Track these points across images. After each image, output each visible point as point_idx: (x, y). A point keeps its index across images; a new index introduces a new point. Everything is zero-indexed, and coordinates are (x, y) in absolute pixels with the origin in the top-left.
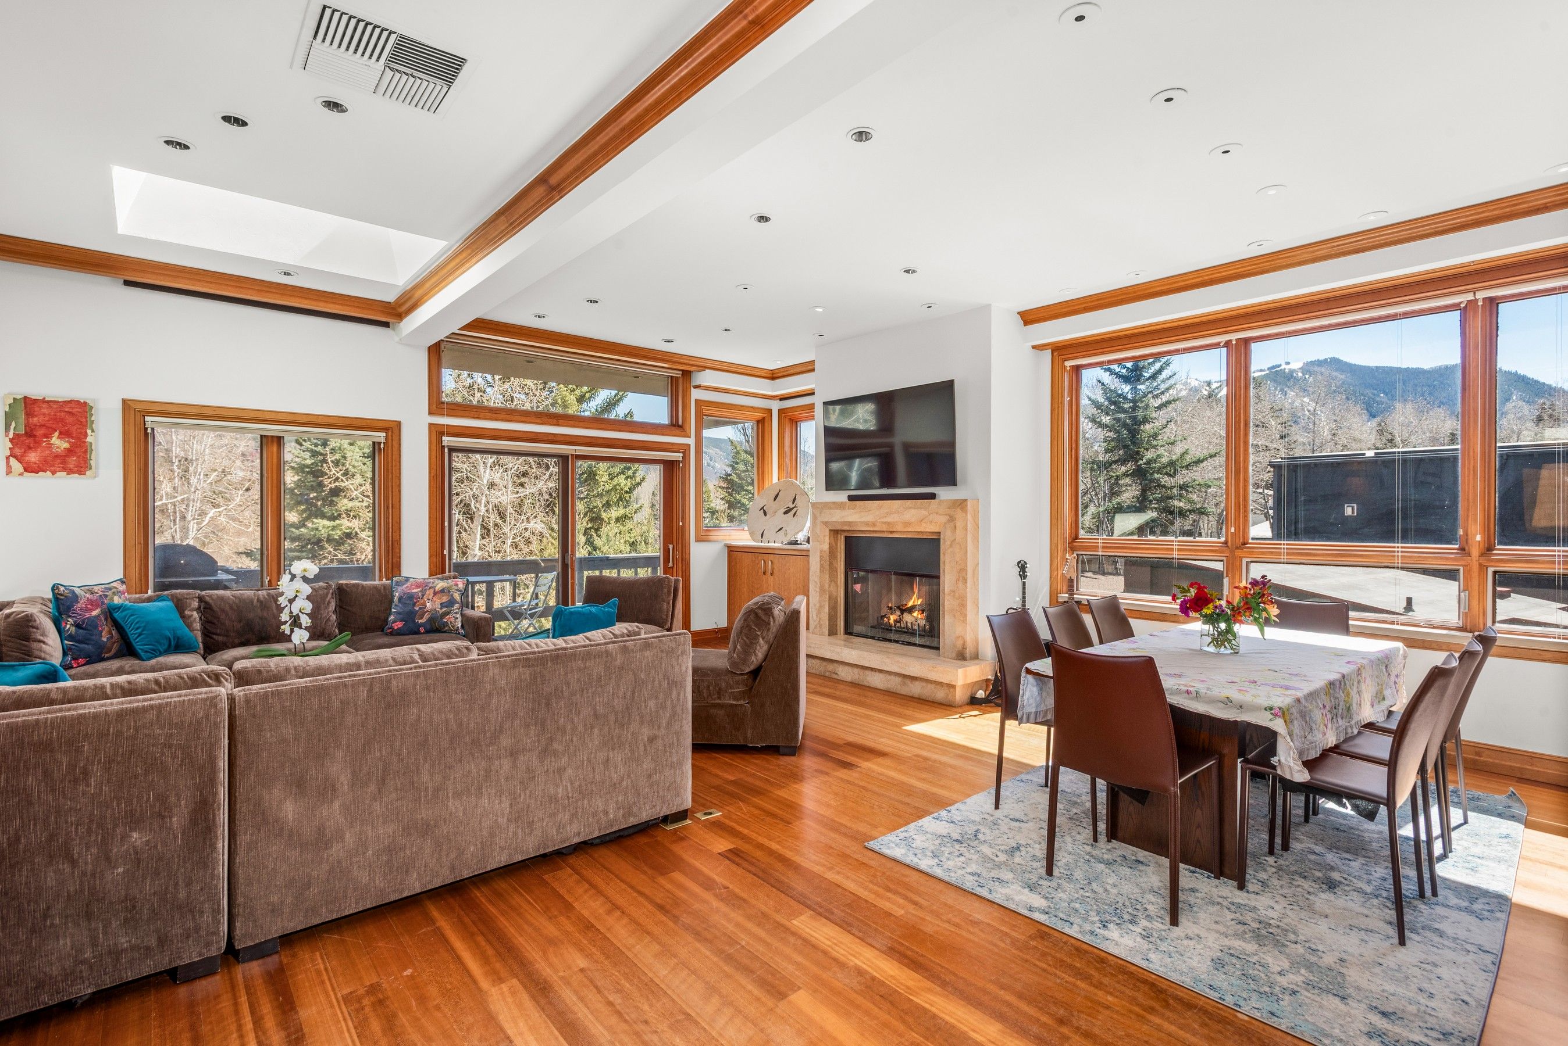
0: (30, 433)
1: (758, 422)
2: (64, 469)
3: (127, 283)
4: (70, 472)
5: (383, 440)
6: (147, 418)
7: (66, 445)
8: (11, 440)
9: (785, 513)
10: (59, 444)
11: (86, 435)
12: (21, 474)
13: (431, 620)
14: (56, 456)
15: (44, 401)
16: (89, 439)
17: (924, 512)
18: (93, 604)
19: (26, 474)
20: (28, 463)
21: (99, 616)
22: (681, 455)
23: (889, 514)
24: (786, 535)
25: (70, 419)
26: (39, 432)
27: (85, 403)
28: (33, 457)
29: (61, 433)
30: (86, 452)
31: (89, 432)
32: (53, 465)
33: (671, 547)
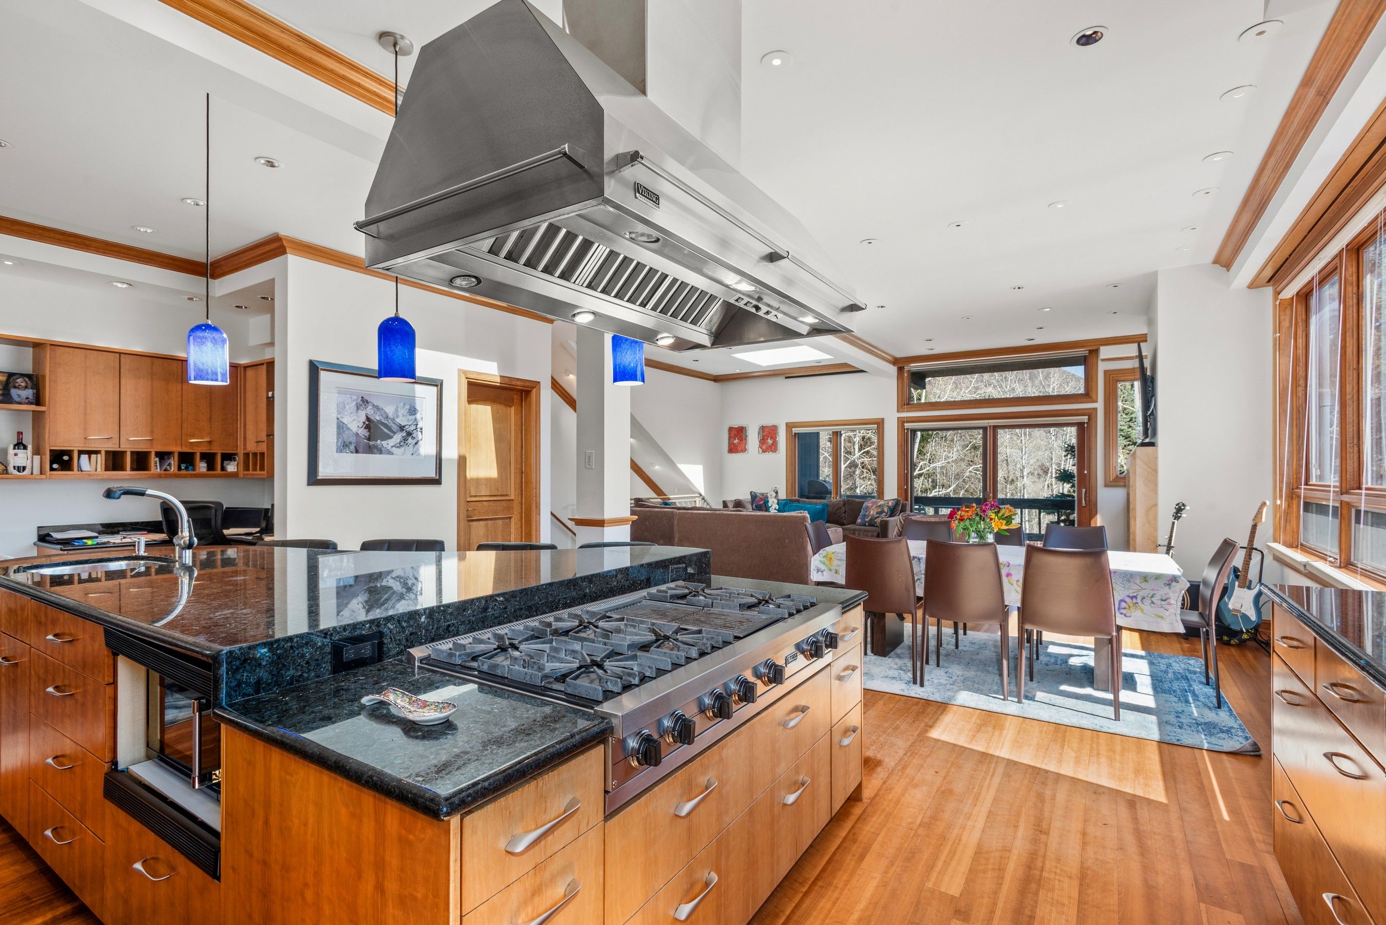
0: (763, 439)
2: (772, 451)
3: (786, 378)
5: (876, 429)
6: (792, 429)
7: (772, 442)
8: (760, 442)
11: (777, 438)
13: (871, 519)
14: (770, 447)
15: (767, 426)
18: (761, 499)
19: (763, 453)
20: (764, 449)
22: (1087, 417)
25: (773, 432)
26: (766, 438)
27: (776, 426)
29: (771, 438)
30: (777, 444)
32: (769, 450)
33: (1084, 490)
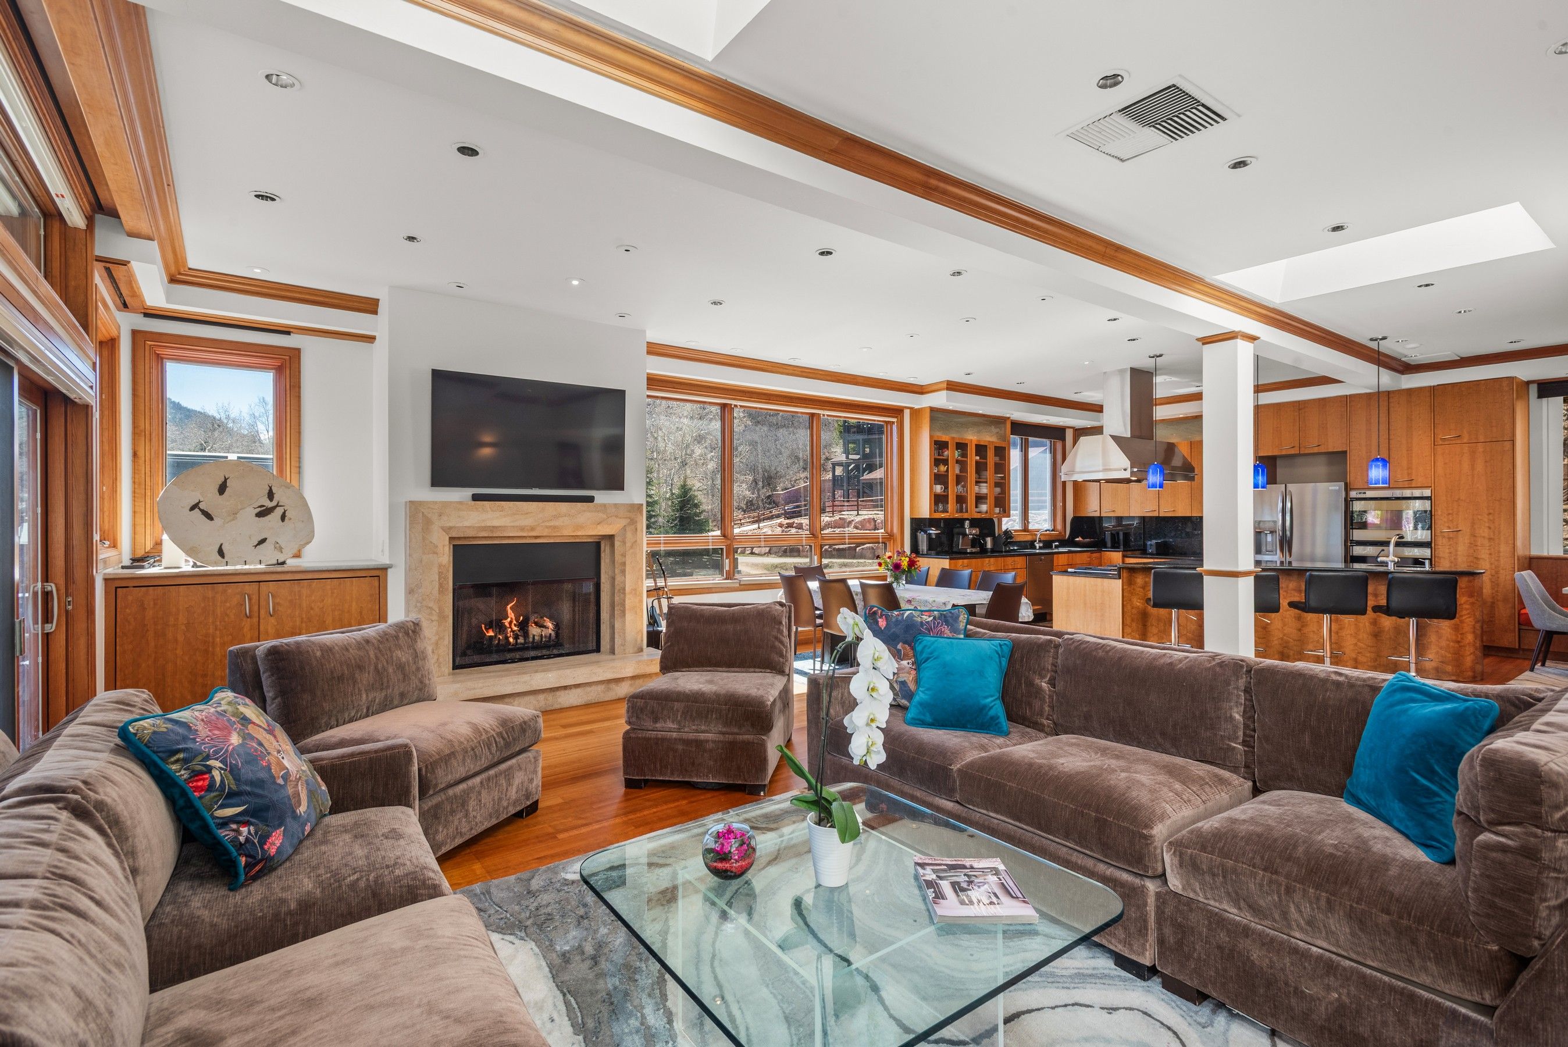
24: (280, 549)
33: (52, 587)
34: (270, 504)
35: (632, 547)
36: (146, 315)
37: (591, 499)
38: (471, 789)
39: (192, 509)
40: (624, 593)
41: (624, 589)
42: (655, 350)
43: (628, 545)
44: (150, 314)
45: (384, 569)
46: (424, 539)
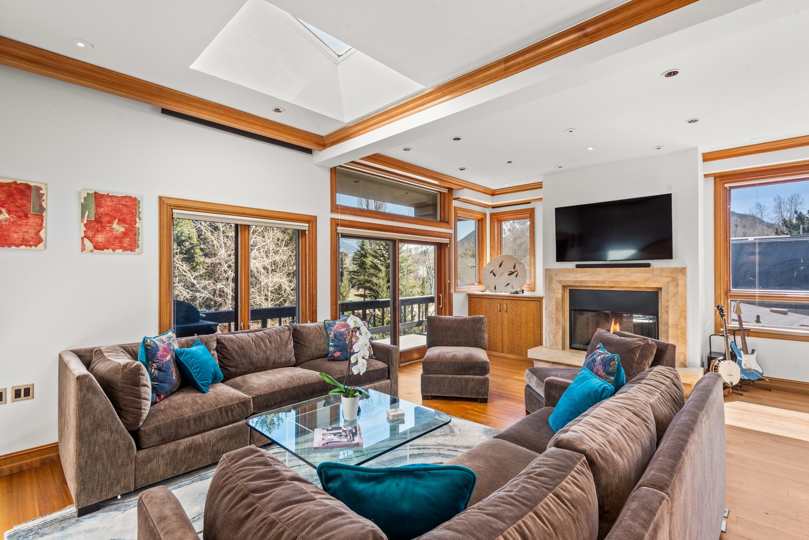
0: (98, 220)
1: (479, 220)
2: (121, 247)
3: (165, 112)
4: (125, 249)
5: (307, 229)
6: (174, 211)
7: (123, 230)
8: (85, 225)
9: (509, 275)
10: (118, 228)
11: (135, 222)
12: (92, 251)
14: (116, 238)
15: (108, 196)
16: (137, 225)
17: (648, 275)
18: (166, 351)
19: (95, 251)
20: (97, 242)
21: (170, 360)
23: (616, 276)
24: (513, 288)
25: (125, 210)
26: (105, 219)
27: (135, 198)
28: (100, 238)
29: (119, 220)
30: (135, 234)
31: (137, 219)
32: (114, 244)
33: (441, 295)
34: (513, 270)
35: (674, 296)
36: (493, 208)
37: (648, 265)
38: (447, 378)
39: (491, 273)
40: (668, 326)
41: (668, 323)
42: (708, 157)
43: (671, 294)
44: (494, 207)
45: (542, 298)
46: (549, 285)
